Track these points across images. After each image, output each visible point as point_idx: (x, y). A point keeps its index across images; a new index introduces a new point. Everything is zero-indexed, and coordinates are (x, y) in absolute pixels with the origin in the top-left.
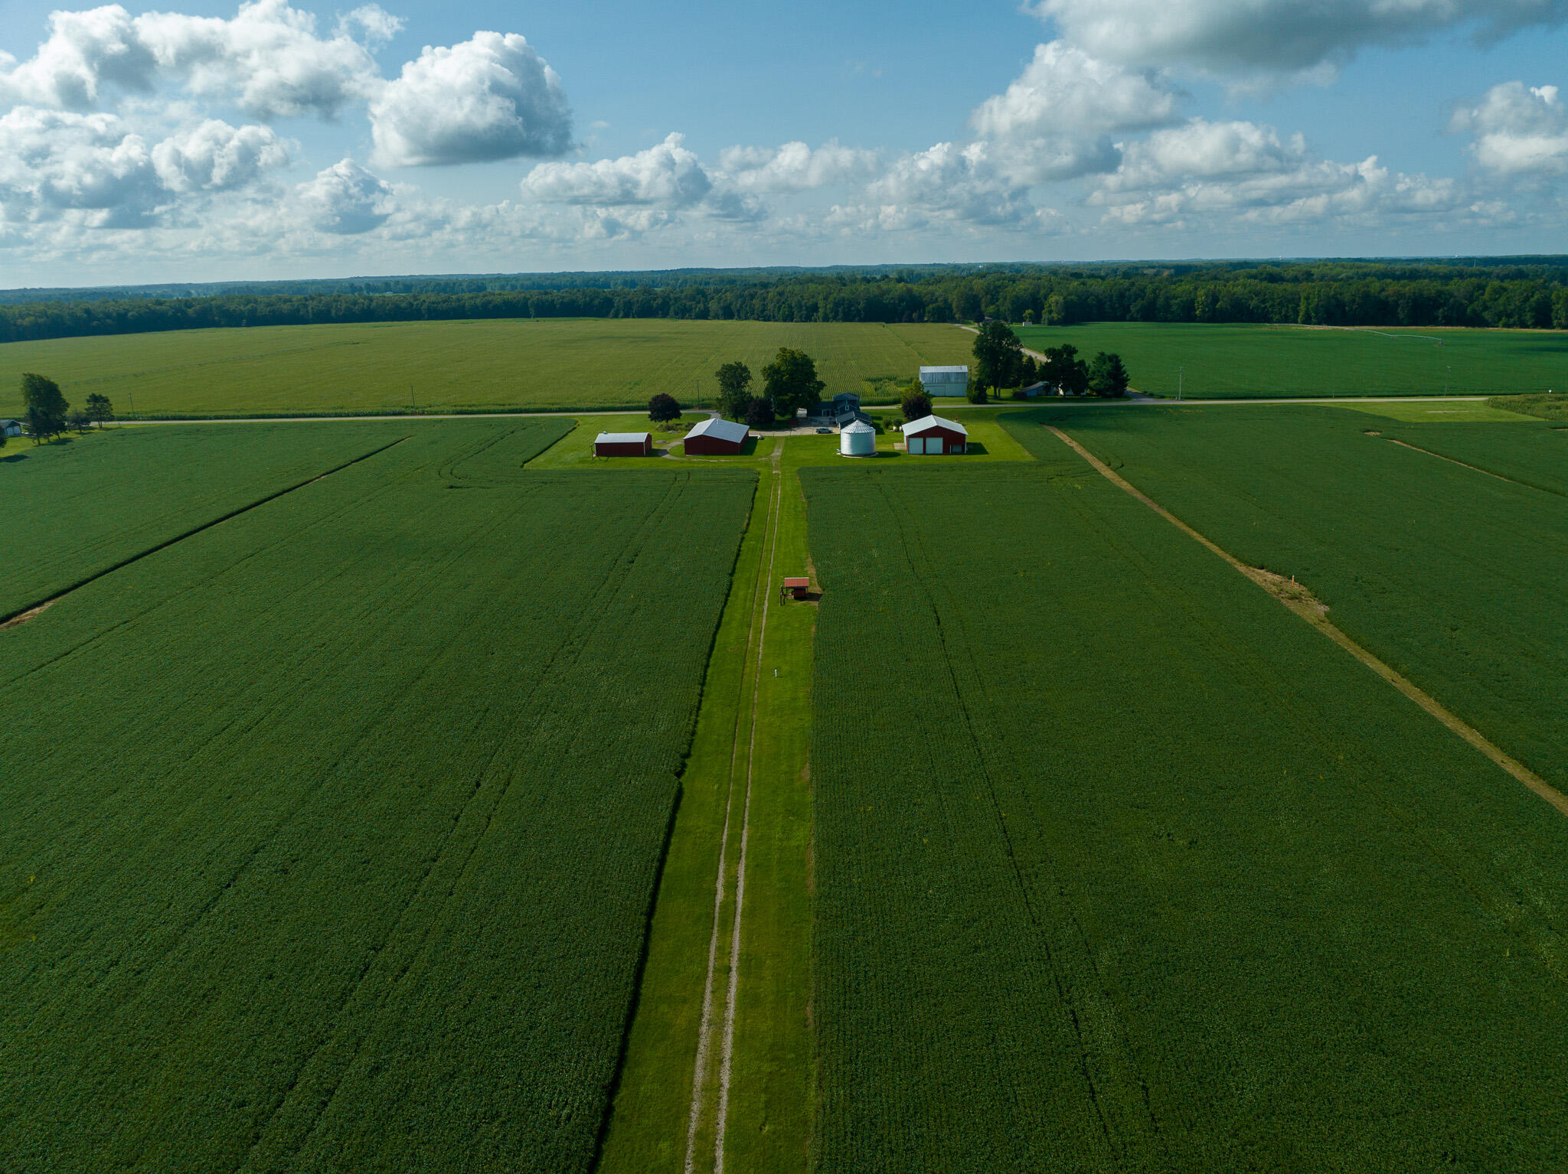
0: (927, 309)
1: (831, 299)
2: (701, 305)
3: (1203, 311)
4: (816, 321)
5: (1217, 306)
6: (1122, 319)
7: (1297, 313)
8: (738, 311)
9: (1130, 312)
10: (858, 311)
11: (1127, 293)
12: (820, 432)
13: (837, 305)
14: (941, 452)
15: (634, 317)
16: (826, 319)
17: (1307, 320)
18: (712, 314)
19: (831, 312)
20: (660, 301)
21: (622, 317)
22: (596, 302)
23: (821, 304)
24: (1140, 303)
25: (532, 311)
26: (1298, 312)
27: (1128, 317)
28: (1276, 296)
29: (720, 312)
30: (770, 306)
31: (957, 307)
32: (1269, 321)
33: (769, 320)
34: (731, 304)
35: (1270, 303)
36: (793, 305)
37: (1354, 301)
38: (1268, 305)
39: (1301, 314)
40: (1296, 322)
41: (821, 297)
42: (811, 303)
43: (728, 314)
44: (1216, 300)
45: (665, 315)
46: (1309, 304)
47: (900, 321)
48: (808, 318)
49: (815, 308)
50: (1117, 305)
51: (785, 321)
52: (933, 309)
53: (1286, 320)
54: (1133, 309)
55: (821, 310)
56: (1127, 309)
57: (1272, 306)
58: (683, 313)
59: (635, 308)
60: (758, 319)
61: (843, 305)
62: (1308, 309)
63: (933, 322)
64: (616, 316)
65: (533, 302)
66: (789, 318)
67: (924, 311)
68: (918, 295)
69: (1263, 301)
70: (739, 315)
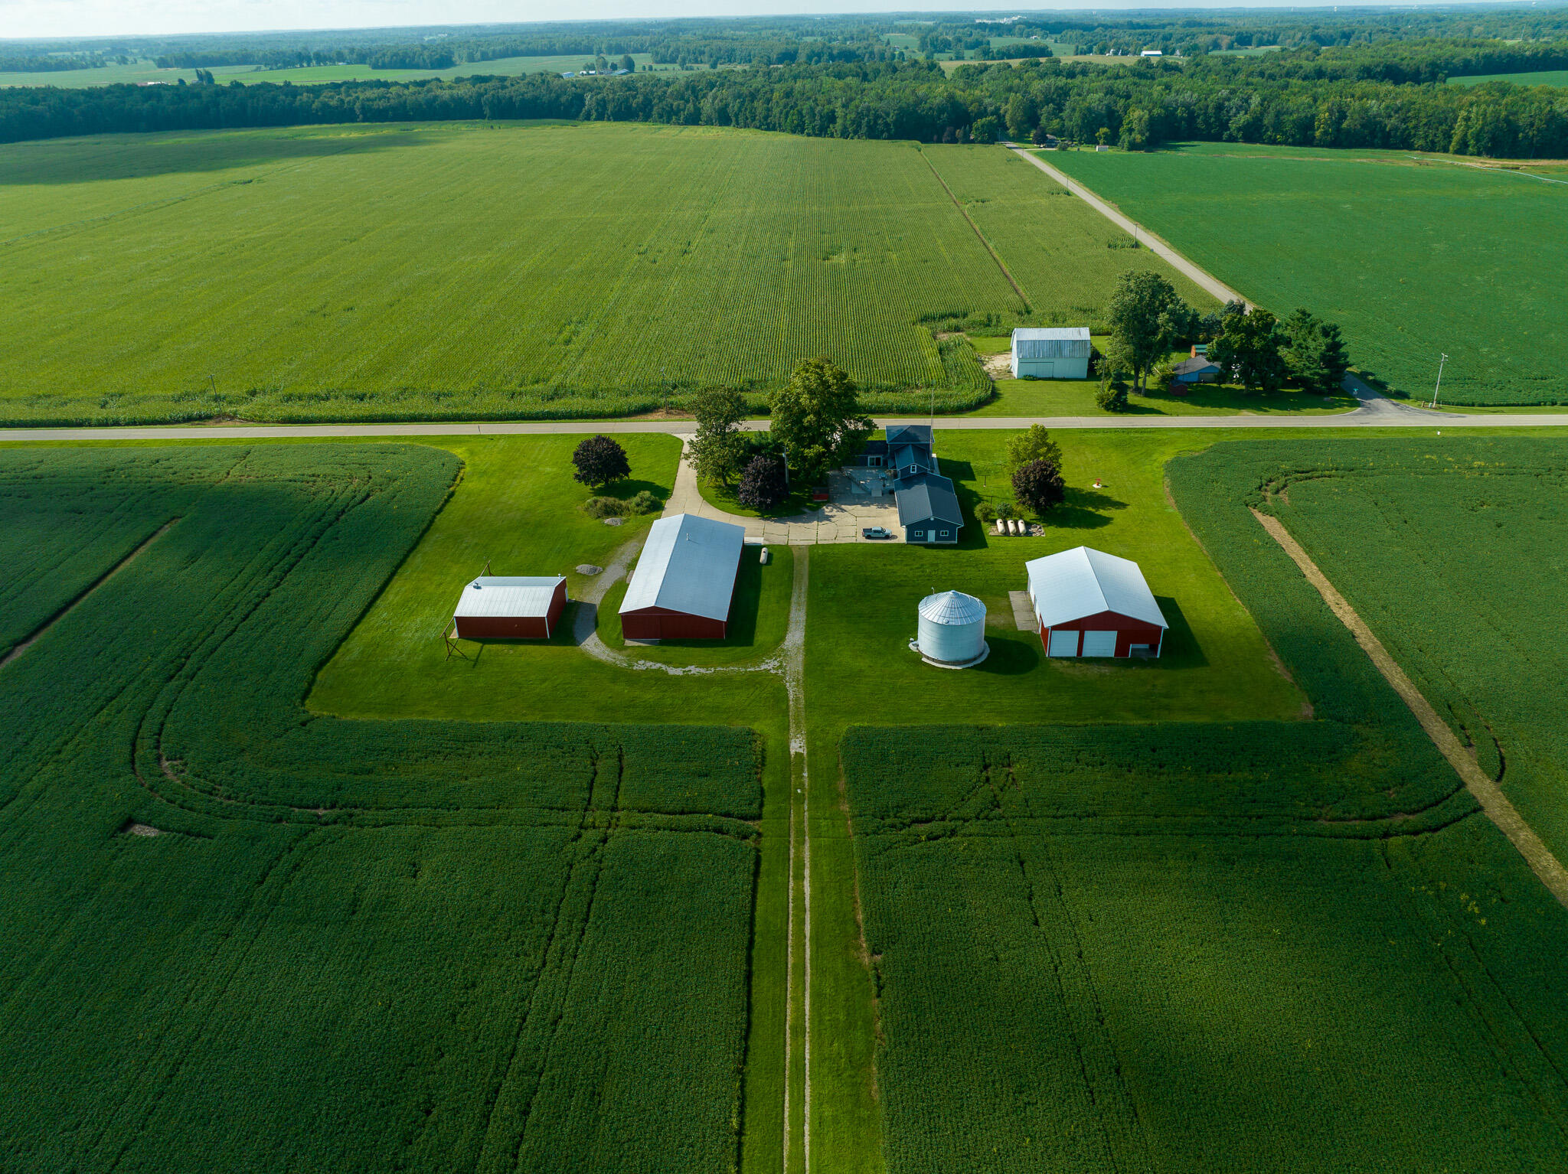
0: (975, 125)
1: (852, 106)
2: (690, 106)
3: (1325, 133)
4: (832, 136)
5: (1344, 125)
6: (1217, 138)
7: (1448, 136)
8: (737, 115)
9: (1228, 129)
10: (887, 124)
11: (1227, 104)
12: (869, 537)
13: (860, 115)
14: (1110, 652)
15: (609, 120)
16: (845, 134)
17: (1462, 149)
18: (704, 117)
19: (852, 124)
20: (640, 98)
21: (596, 120)
22: (563, 99)
23: (839, 112)
24: (1242, 118)
25: (487, 111)
26: (1450, 137)
27: (1225, 137)
28: (1423, 114)
29: (715, 116)
30: (776, 111)
31: (1011, 119)
32: (1410, 147)
33: (774, 129)
34: (727, 105)
35: (1414, 122)
36: (804, 112)
37: (1532, 125)
38: (1411, 125)
39: (1455, 139)
40: (1446, 150)
41: (839, 103)
42: (826, 111)
43: (724, 119)
44: (1343, 116)
45: (647, 118)
46: (1468, 127)
47: (939, 141)
48: (822, 131)
49: (832, 118)
50: (1213, 119)
51: (794, 132)
52: (983, 126)
53: (1431, 147)
54: (1233, 126)
55: (839, 121)
56: (1225, 126)
57: (1416, 127)
58: (669, 116)
59: (610, 108)
60: (759, 128)
61: (868, 116)
62: (1466, 135)
63: (982, 142)
64: (588, 118)
65: (487, 99)
66: (799, 128)
67: (971, 127)
68: (961, 101)
69: (1404, 120)
70: (737, 121)
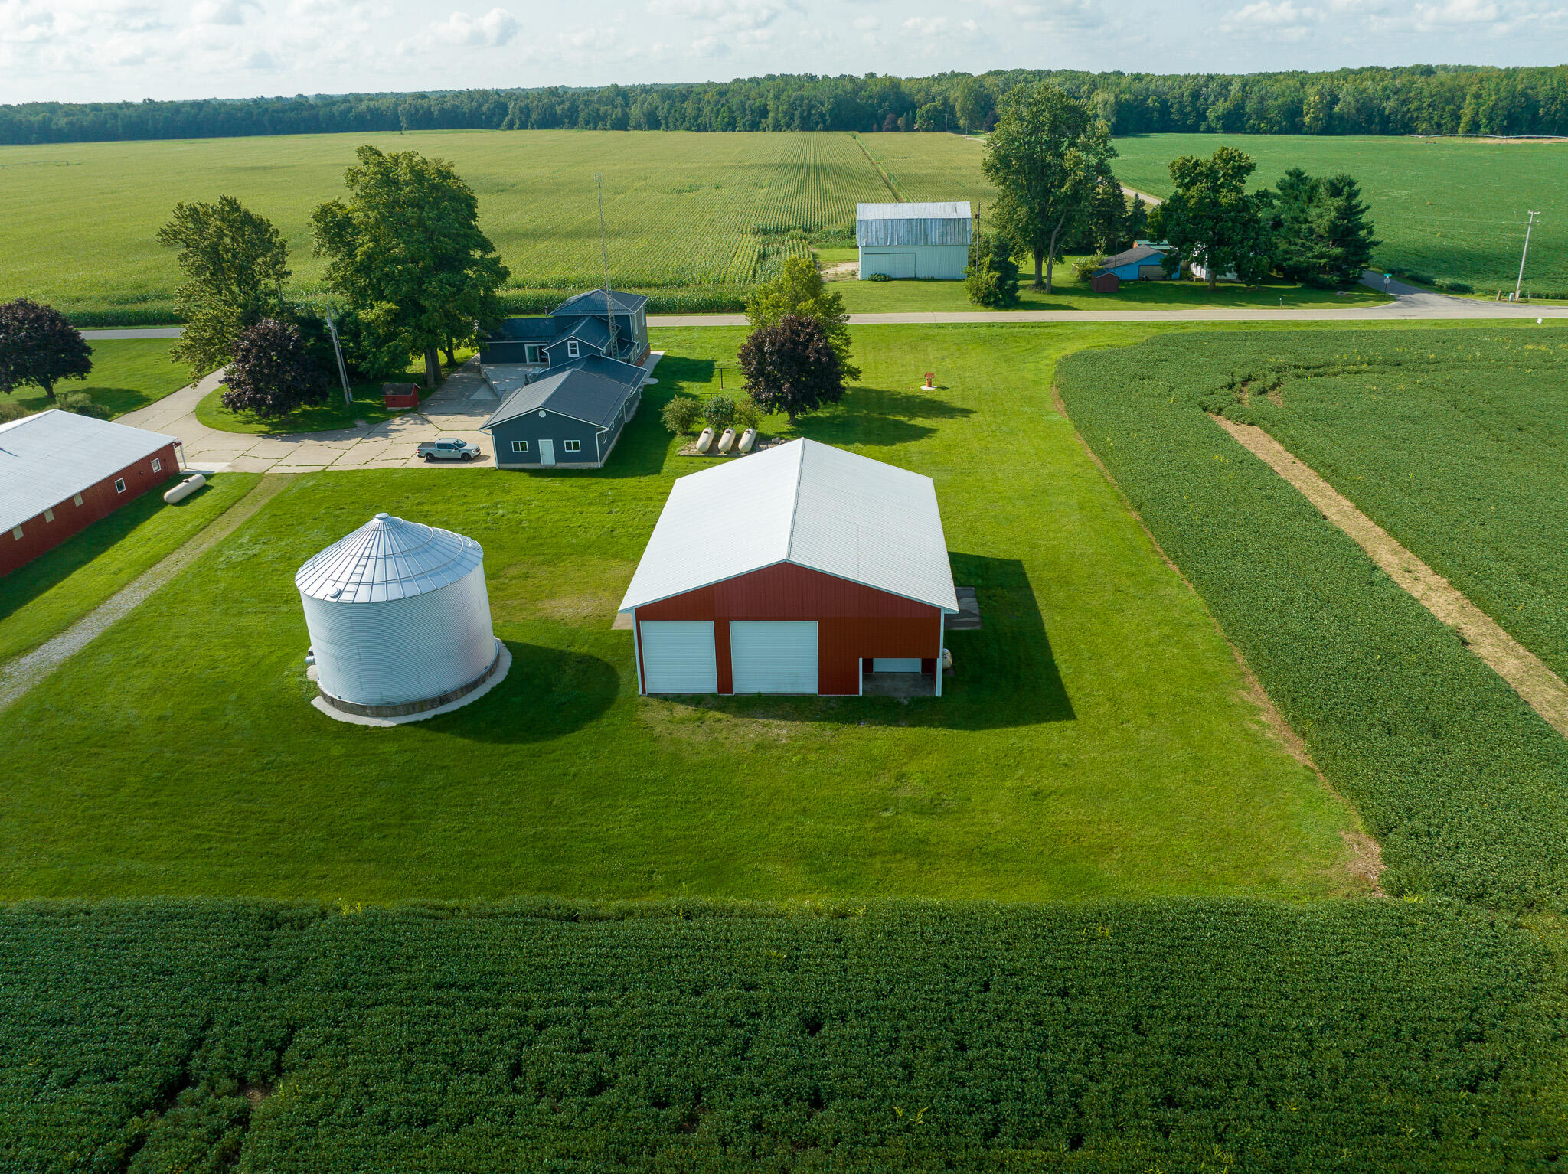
0: (919, 111)
1: (784, 97)
2: (619, 111)
3: (1316, 119)
4: (764, 130)
5: (1337, 109)
6: (1194, 129)
7: (1456, 117)
8: (666, 118)
9: (1205, 118)
10: (822, 115)
11: (1204, 90)
12: (431, 458)
13: (793, 105)
15: (533, 128)
16: (777, 128)
17: (1474, 128)
18: (632, 123)
19: (784, 117)
20: (566, 105)
21: (519, 129)
22: (485, 108)
23: (771, 106)
24: (1222, 106)
25: (404, 123)
26: (1459, 118)
27: (1202, 128)
28: (1426, 93)
29: (643, 120)
30: (707, 110)
31: (963, 109)
32: (1413, 132)
33: (705, 130)
34: (656, 108)
35: (1416, 104)
36: (734, 108)
37: (1554, 99)
38: (1412, 107)
39: (1465, 119)
40: (1453, 131)
41: (771, 95)
42: (757, 104)
43: (653, 122)
44: (1335, 100)
45: (573, 124)
46: (1479, 105)
47: (880, 130)
48: (754, 127)
49: (763, 112)
50: (1189, 109)
51: (724, 130)
52: (927, 112)
53: (1438, 129)
54: (1211, 115)
55: (771, 114)
56: (1202, 116)
57: (1418, 109)
58: (596, 121)
59: (534, 115)
60: (689, 129)
61: (800, 106)
62: (1477, 114)
63: (927, 130)
64: (510, 127)
65: (404, 108)
66: (730, 126)
67: (914, 114)
68: (907, 92)
69: (1404, 103)
70: (667, 124)
